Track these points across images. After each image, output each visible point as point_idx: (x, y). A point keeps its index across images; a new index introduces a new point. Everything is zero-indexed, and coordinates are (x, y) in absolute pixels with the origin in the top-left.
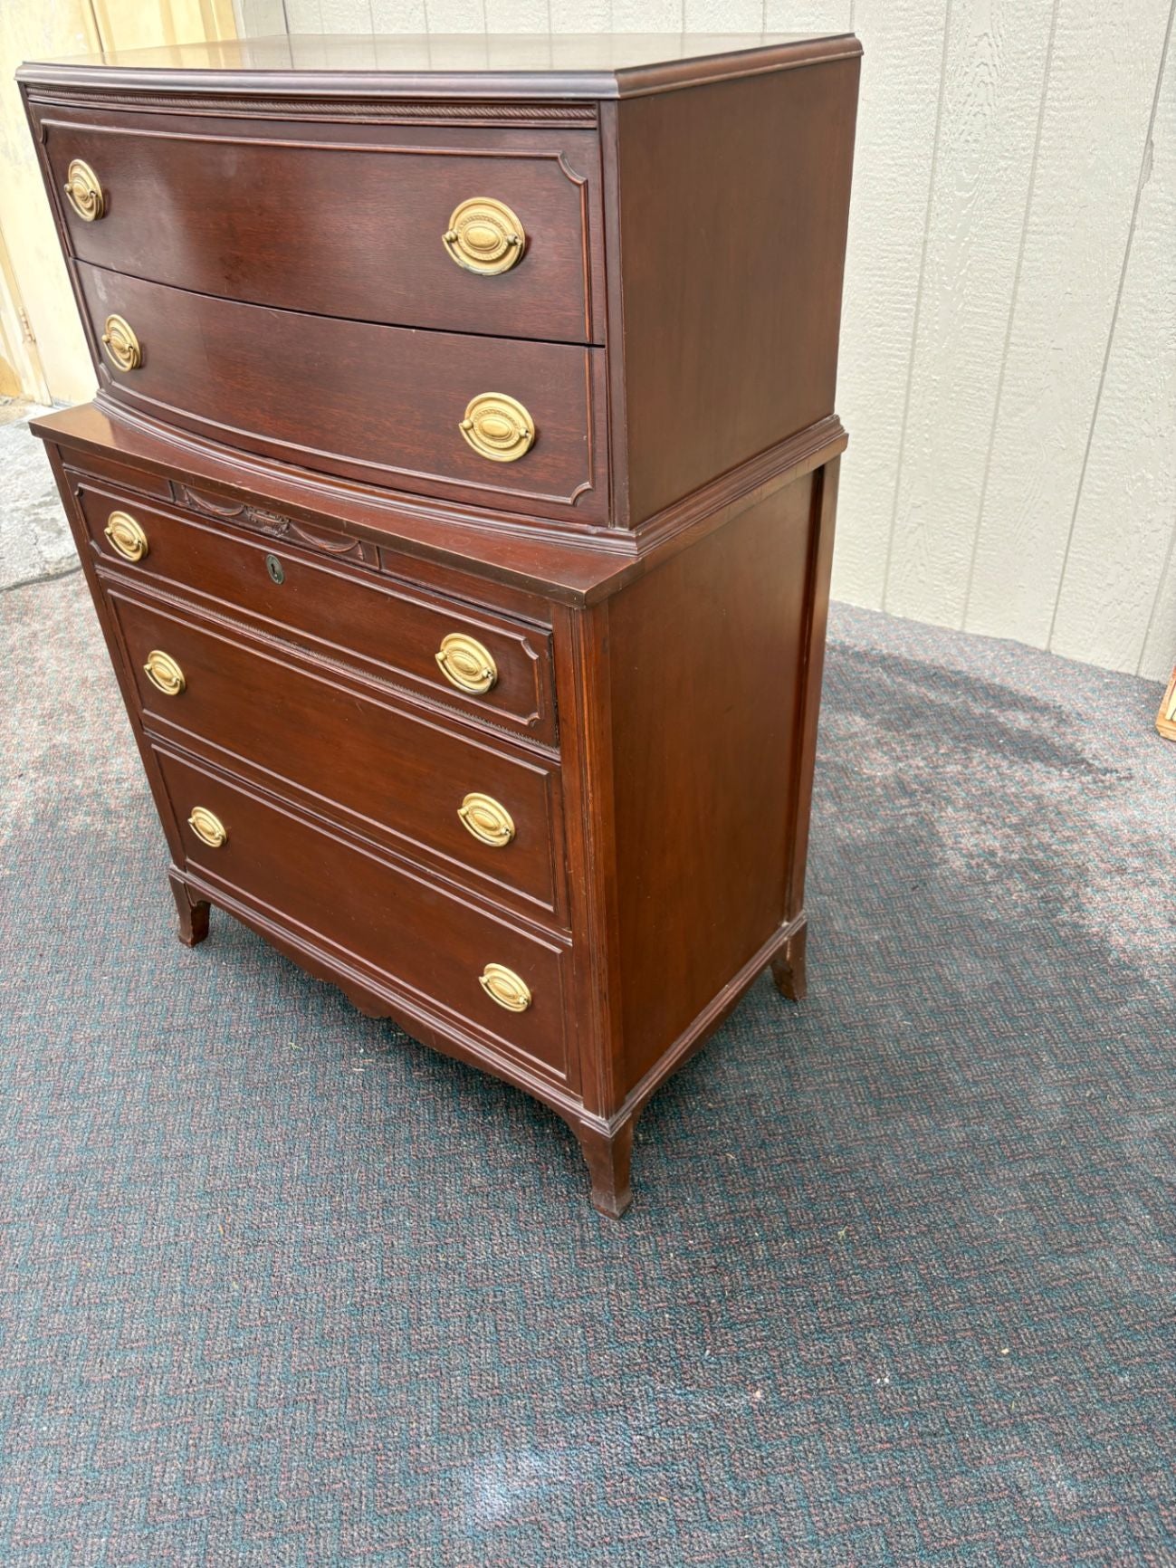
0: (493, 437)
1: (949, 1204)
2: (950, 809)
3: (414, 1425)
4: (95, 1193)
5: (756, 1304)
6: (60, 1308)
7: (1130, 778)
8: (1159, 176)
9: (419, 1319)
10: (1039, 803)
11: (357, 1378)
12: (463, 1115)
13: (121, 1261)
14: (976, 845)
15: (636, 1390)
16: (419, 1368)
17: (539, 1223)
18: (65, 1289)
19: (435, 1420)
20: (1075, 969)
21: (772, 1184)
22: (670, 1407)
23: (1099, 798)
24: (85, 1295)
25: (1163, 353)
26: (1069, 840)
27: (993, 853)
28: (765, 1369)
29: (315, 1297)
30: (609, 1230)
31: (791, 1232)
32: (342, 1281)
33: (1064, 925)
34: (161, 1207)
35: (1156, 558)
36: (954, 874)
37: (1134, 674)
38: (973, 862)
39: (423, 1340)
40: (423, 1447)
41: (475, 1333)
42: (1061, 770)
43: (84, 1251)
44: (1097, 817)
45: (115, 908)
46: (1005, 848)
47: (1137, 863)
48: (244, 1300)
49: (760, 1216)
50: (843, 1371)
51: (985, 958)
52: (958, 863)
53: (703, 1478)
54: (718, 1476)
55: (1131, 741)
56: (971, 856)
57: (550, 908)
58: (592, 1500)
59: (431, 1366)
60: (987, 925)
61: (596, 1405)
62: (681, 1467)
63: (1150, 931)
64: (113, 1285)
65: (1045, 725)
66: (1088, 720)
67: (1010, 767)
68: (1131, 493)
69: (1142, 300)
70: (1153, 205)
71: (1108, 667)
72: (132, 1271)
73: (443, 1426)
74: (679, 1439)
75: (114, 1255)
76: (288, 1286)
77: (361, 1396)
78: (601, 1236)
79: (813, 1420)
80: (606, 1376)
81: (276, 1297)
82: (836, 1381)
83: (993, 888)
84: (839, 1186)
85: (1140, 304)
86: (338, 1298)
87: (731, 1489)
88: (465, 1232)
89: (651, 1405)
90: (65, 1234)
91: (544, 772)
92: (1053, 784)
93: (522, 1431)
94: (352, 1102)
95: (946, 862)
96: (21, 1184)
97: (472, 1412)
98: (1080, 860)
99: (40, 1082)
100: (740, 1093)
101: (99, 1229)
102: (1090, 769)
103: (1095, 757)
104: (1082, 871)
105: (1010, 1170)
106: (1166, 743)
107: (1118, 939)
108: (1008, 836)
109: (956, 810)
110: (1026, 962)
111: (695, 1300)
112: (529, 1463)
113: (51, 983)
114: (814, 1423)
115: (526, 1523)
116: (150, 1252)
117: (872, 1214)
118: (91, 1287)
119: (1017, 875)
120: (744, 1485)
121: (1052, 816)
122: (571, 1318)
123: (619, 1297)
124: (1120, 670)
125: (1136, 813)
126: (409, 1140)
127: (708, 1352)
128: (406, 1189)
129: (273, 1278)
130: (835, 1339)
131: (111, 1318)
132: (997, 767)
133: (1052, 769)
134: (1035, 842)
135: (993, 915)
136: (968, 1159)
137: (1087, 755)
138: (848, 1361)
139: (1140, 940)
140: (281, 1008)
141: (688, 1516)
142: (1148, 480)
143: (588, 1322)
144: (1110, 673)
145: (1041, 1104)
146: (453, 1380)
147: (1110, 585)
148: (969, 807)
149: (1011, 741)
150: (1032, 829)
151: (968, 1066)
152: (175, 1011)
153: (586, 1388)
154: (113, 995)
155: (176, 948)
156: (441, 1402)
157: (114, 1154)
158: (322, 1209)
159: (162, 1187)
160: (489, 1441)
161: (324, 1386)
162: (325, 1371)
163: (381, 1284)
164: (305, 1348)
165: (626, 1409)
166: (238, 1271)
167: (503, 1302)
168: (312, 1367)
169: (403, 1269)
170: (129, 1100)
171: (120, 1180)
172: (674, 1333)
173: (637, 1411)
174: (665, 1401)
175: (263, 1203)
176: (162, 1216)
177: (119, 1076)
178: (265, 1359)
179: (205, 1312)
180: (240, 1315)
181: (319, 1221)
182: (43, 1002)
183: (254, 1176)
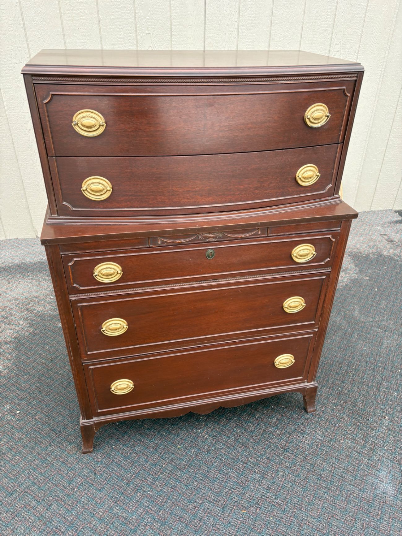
0: (307, 178)
1: (355, 353)
3: (355, 495)
5: (360, 402)
9: (319, 474)
11: (331, 501)
12: (249, 422)
15: (372, 440)
16: (336, 483)
17: (304, 427)
19: (356, 489)
21: (327, 376)
22: (380, 436)
28: (380, 412)
30: (318, 415)
31: (343, 382)
32: (291, 487)
34: (217, 526)
39: (327, 477)
40: (363, 496)
41: (333, 464)
48: (279, 518)
50: (389, 399)
59: (337, 480)
61: (371, 451)
73: (359, 488)
74: (391, 440)
76: (283, 503)
77: (337, 503)
78: (319, 418)
80: (364, 443)
81: (285, 509)
82: (391, 402)
84: (336, 366)
88: (295, 446)
89: (378, 439)
91: (324, 277)
93: (371, 471)
94: (219, 445)
97: (359, 478)
105: (353, 338)
111: (352, 412)
112: (382, 474)
113: (54, 511)
115: (398, 485)
117: (348, 366)
122: (341, 440)
123: (341, 426)
127: (369, 419)
128: (267, 451)
129: (276, 506)
130: (379, 395)
138: (387, 396)
140: (155, 442)
143: (344, 437)
146: (345, 478)
152: (121, 475)
153: (365, 450)
154: (89, 491)
155: (86, 458)
156: (351, 485)
157: (178, 530)
158: (258, 477)
159: (208, 521)
160: (370, 480)
161: (328, 511)
162: (323, 509)
163: (299, 477)
164: (311, 510)
165: (376, 445)
166: (265, 515)
167: (326, 451)
168: (319, 511)
169: (298, 469)
170: (154, 513)
171: (193, 534)
172: (359, 422)
173: (378, 443)
174: (378, 436)
175: (241, 493)
176: (222, 528)
177: (137, 510)
178: (307, 523)
179: (276, 533)
180: (284, 523)
181: (262, 481)
182: (63, 519)
183: (227, 490)
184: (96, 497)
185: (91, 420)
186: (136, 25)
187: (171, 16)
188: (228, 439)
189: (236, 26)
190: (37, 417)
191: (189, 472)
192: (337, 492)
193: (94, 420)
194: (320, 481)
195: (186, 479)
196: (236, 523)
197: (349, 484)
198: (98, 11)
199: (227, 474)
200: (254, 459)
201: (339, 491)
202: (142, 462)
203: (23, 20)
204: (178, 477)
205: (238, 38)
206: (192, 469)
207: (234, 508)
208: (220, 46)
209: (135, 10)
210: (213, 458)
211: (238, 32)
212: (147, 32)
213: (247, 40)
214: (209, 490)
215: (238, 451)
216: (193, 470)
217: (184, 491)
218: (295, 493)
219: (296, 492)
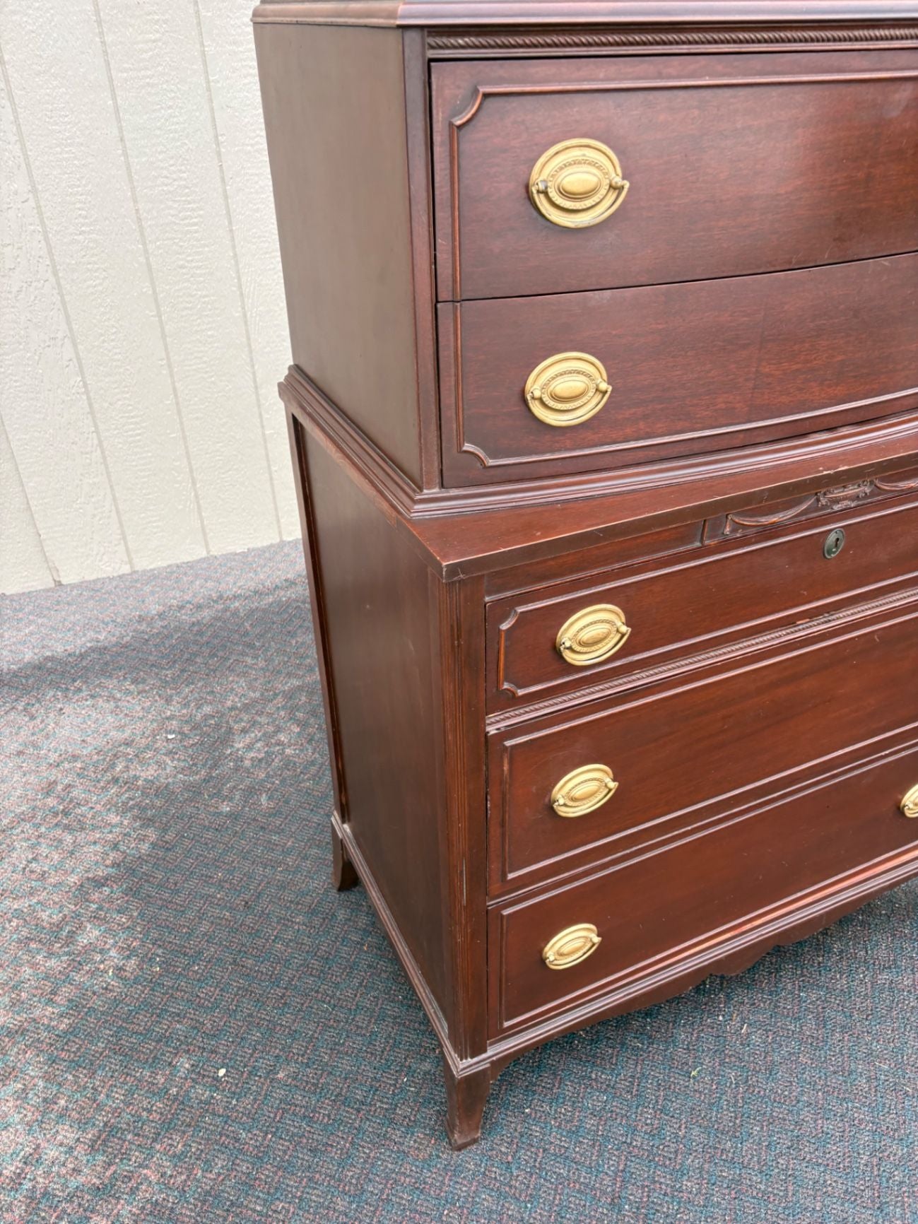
94: (787, 1046)
126: (847, 1015)
128: (907, 1034)
140: (627, 1072)
185: (484, 1056)
188: (801, 1026)
190: (281, 1075)
191: (750, 1135)
193: (490, 1052)
195: (753, 1155)
199: (843, 1115)
204: (730, 1155)
206: (756, 1125)
207: (906, 1199)
210: (791, 1082)
214: (822, 1169)
216: (758, 1129)
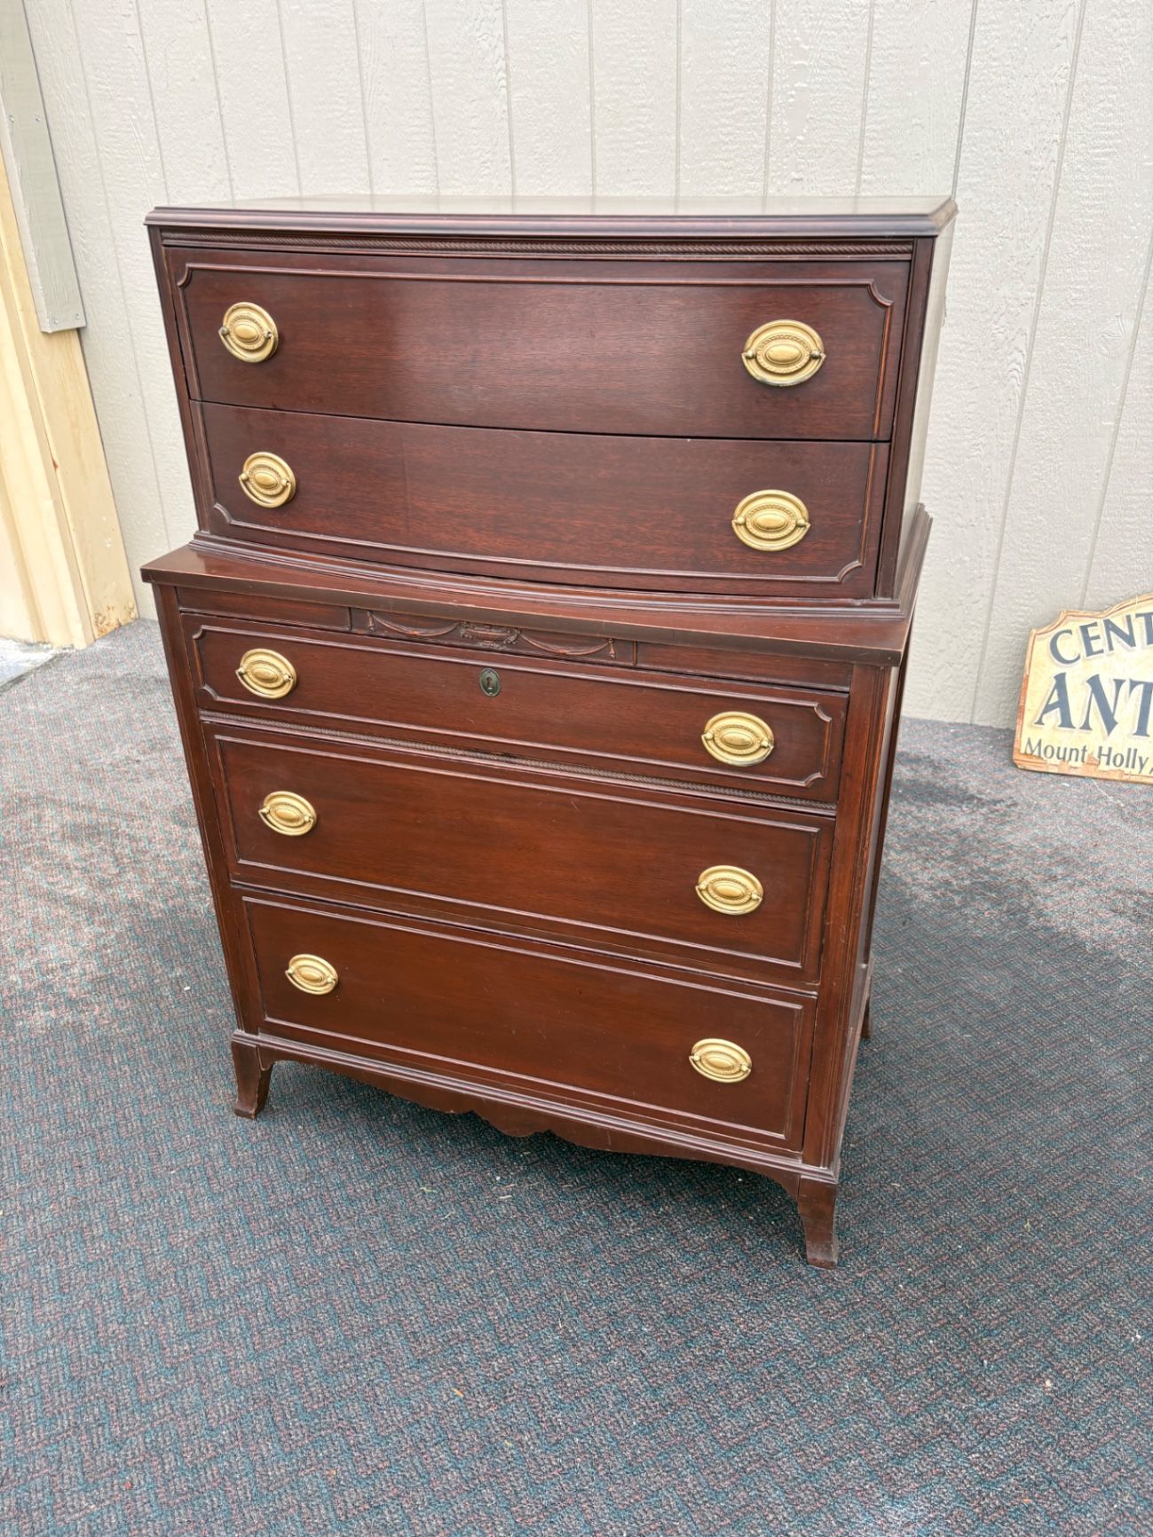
0: (768, 529)
1: (1095, 1177)
2: (892, 853)
3: (771, 1517)
4: (296, 1397)
5: (996, 1307)
6: (330, 1527)
7: (1015, 804)
8: (952, 322)
9: (713, 1417)
10: (959, 837)
11: (689, 1493)
12: (633, 1213)
13: (368, 1458)
14: (932, 879)
15: (946, 1416)
16: (741, 1462)
17: (767, 1292)
18: (322, 1507)
19: (786, 1505)
20: (1068, 963)
21: (945, 1200)
22: (984, 1420)
23: (1003, 823)
24: (350, 1505)
25: (967, 460)
26: (999, 862)
27: (948, 883)
28: (1039, 1360)
29: (597, 1429)
30: (833, 1280)
31: (988, 1237)
32: (615, 1404)
33: (1037, 930)
34: (377, 1389)
35: (978, 625)
36: (931, 905)
37: (968, 722)
38: (938, 893)
39: (729, 1435)
41: (772, 1413)
42: (960, 807)
43: (319, 1461)
44: (1009, 839)
45: (141, 1097)
46: (955, 877)
47: (1059, 870)
48: (527, 1455)
49: (952, 1230)
50: (1101, 1341)
51: (994, 969)
52: (927, 896)
53: (1048, 1470)
54: (1059, 1463)
55: (1000, 776)
56: (932, 888)
57: (798, 965)
58: (969, 1525)
59: (751, 1456)
60: (980, 942)
61: (920, 1441)
62: (1024, 1468)
63: (1102, 922)
64: (374, 1485)
65: (925, 773)
66: (957, 764)
67: (919, 811)
68: (952, 574)
69: (946, 419)
70: (949, 345)
71: (946, 720)
72: (387, 1464)
73: (798, 1508)
74: (1008, 1445)
75: (357, 1454)
76: (564, 1427)
77: (703, 1508)
78: (829, 1288)
79: (1103, 1389)
80: (914, 1412)
81: (558, 1442)
82: (1101, 1350)
83: (967, 911)
84: (1000, 1186)
85: (945, 423)
86: (621, 1422)
87: (1076, 1471)
88: (704, 1321)
89: (967, 1425)
90: (287, 1449)
91: (815, 830)
92: (962, 819)
93: (871, 1487)
94: (518, 1230)
95: (916, 897)
96: (202, 1412)
97: (817, 1486)
98: (1018, 875)
99: (160, 1300)
100: (870, 1128)
101: (323, 1433)
102: (982, 803)
103: (980, 792)
104: (1026, 885)
105: (1122, 1135)
106: (1025, 773)
107: (1084, 933)
108: (951, 867)
109: (897, 852)
110: (1026, 965)
111: (946, 1321)
112: (897, 1513)
113: (109, 1192)
114: (1106, 1391)
116: (395, 1439)
117: (1042, 1202)
118: (351, 1496)
119: (978, 897)
120: (1085, 1464)
121: (975, 844)
122: (850, 1370)
123: (879, 1337)
124: (958, 721)
125: (1037, 831)
126: (596, 1250)
127: (985, 1362)
128: (623, 1297)
129: (543, 1425)
130: (1078, 1316)
131: (393, 1520)
132: (910, 813)
133: (953, 807)
134: (975, 867)
135: (979, 933)
136: (1084, 1136)
137: (972, 791)
138: (1100, 1331)
139: (1100, 931)
140: (388, 1157)
141: (1056, 1508)
142: (965, 562)
143: (867, 1368)
144: (950, 724)
145: (1111, 1078)
146: (780, 1463)
147: (941, 651)
148: (907, 849)
149: (907, 789)
150: (967, 857)
151: (1037, 1060)
152: (273, 1187)
153: (903, 1430)
154: (193, 1187)
155: (236, 1123)
156: (782, 1487)
157: (293, 1351)
158: (551, 1340)
159: (366, 1369)
160: (848, 1506)
161: (661, 1511)
162: (652, 1496)
163: (655, 1395)
164: (619, 1481)
165: (948, 1435)
166: (501, 1428)
167: (780, 1376)
168: (637, 1497)
169: (667, 1374)
170: (275, 1291)
171: (316, 1375)
172: (946, 1355)
173: (959, 1434)
174: (976, 1417)
175: (486, 1354)
176: (385, 1399)
177: (249, 1269)
178: (585, 1506)
179: (492, 1480)
180: (531, 1471)
181: (555, 1353)
182: (112, 1215)
183: (460, 1329)
184: (197, 1203)
185: (254, 1037)
186: (767, 156)
187: (863, 131)
188: (550, 1228)
189: (1055, 155)
190: (209, 1011)
191: (407, 1250)
192: (727, 1483)
193: (259, 1037)
194: (701, 1432)
195: (390, 1261)
196: (423, 1407)
197: (777, 1484)
198: (678, 127)
199: (487, 1296)
200: (575, 1298)
201: (733, 1483)
202: (332, 1183)
203: (511, 150)
204: (377, 1248)
205: (1058, 187)
206: (420, 1249)
207: (445, 1373)
208: (999, 210)
209: (769, 119)
210: (484, 1249)
211: (1059, 171)
212: (795, 175)
213: (1086, 194)
214: (421, 1307)
215: (552, 1263)
216: (418, 1252)
217: (367, 1280)
218: (611, 1424)
219: (617, 1421)
